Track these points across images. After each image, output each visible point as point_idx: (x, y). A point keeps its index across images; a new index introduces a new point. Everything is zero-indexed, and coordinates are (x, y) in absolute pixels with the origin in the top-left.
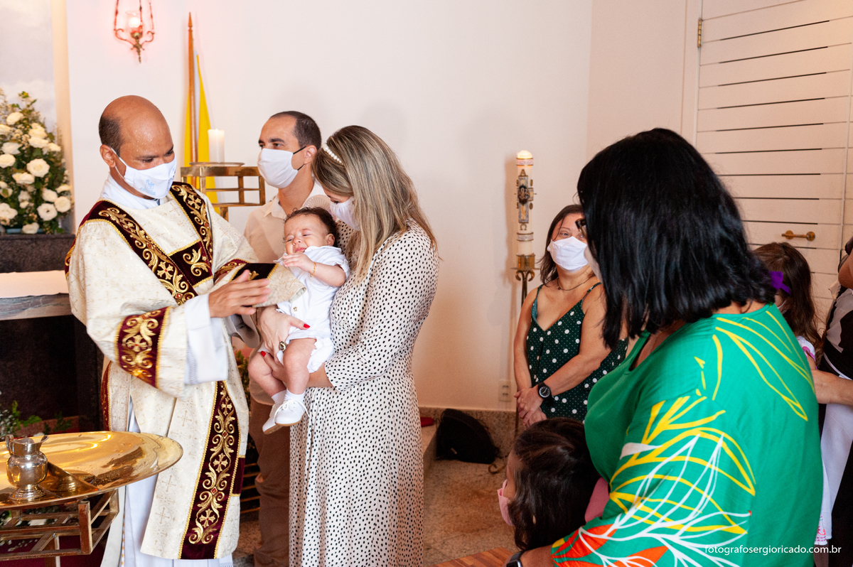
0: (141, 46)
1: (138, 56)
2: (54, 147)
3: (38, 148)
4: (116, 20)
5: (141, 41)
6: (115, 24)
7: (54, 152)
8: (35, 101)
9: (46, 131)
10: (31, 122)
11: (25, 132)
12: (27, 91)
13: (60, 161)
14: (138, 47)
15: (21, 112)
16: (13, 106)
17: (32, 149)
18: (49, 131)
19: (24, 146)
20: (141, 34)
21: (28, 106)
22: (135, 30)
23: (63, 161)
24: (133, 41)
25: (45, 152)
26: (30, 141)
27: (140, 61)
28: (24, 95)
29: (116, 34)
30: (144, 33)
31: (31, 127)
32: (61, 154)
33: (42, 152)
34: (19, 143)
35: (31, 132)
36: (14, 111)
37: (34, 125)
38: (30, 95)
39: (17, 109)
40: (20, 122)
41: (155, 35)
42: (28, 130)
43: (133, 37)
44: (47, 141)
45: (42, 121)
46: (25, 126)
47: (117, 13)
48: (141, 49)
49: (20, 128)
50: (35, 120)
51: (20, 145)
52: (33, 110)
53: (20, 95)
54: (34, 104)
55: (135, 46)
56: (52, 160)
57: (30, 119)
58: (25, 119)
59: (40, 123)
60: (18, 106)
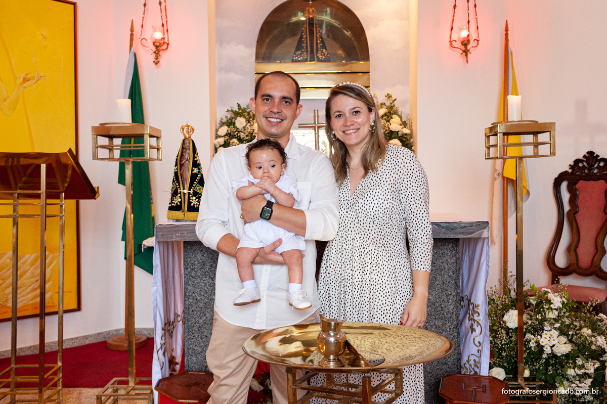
0: (468, 51)
1: (466, 58)
2: (406, 131)
3: (395, 131)
4: (451, 34)
5: (469, 47)
6: (451, 38)
7: (406, 134)
8: (395, 100)
9: (401, 120)
10: (392, 114)
11: (388, 121)
12: (390, 93)
13: (409, 140)
14: (466, 52)
15: (386, 108)
16: (382, 104)
17: (391, 132)
18: (403, 120)
19: (386, 130)
20: (469, 41)
21: (391, 103)
22: (465, 39)
23: (412, 140)
24: (463, 48)
25: (400, 135)
26: (390, 127)
27: (467, 62)
28: (389, 96)
29: (451, 44)
30: (472, 41)
31: (392, 118)
32: (411, 135)
33: (398, 134)
34: (384, 129)
35: (391, 121)
36: (382, 108)
37: (394, 116)
38: (392, 96)
39: (384, 106)
40: (385, 115)
41: (479, 42)
42: (390, 120)
43: (462, 45)
44: (401, 127)
45: (400, 114)
46: (388, 117)
47: (452, 29)
48: (468, 53)
49: (385, 119)
50: (396, 113)
51: (384, 130)
52: (394, 106)
53: (386, 96)
54: (395, 102)
55: (464, 51)
56: (404, 139)
57: (392, 112)
58: (389, 112)
59: (398, 115)
60: (384, 104)
